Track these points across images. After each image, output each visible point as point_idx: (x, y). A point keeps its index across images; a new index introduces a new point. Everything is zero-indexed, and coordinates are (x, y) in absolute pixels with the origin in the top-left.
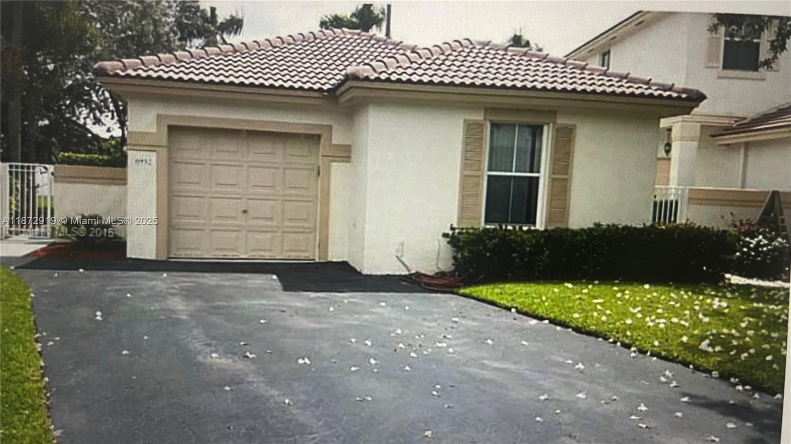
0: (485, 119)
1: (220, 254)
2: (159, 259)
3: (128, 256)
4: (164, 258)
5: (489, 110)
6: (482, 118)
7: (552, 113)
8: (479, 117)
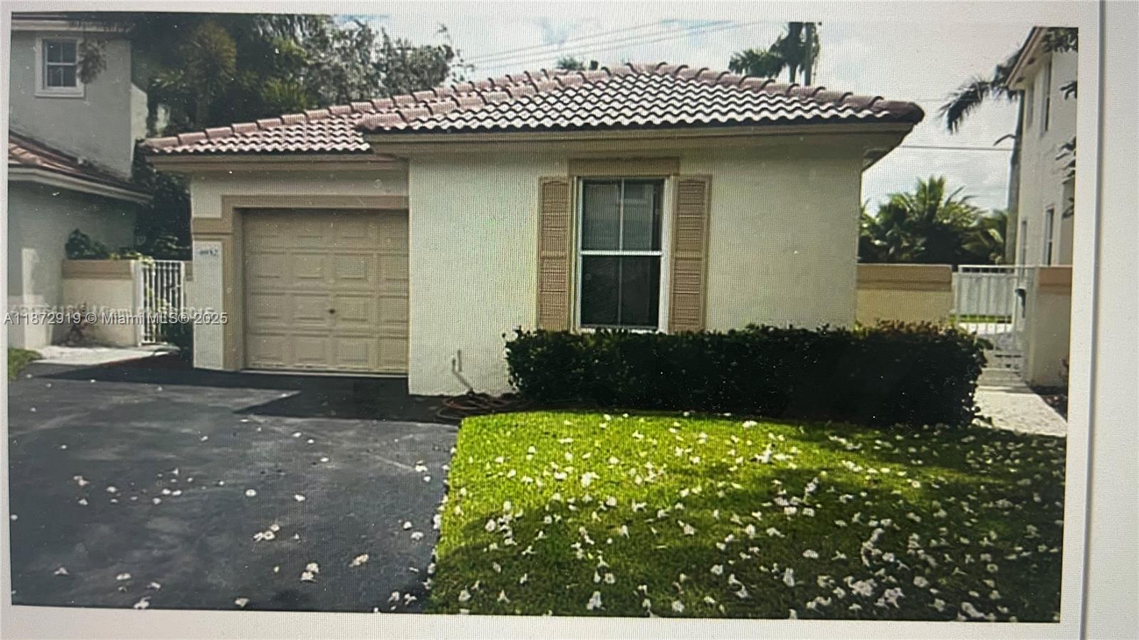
0: (571, 176)
1: (305, 365)
2: (228, 370)
3: (196, 364)
4: (232, 370)
5: (574, 162)
6: (565, 174)
7: (673, 160)
8: (561, 173)
